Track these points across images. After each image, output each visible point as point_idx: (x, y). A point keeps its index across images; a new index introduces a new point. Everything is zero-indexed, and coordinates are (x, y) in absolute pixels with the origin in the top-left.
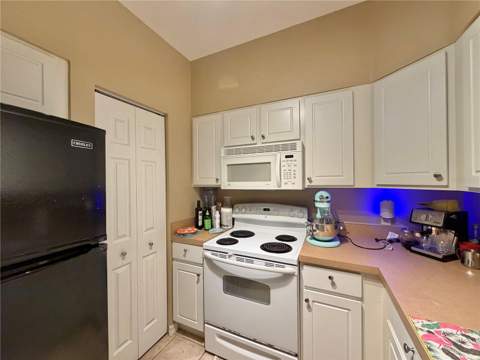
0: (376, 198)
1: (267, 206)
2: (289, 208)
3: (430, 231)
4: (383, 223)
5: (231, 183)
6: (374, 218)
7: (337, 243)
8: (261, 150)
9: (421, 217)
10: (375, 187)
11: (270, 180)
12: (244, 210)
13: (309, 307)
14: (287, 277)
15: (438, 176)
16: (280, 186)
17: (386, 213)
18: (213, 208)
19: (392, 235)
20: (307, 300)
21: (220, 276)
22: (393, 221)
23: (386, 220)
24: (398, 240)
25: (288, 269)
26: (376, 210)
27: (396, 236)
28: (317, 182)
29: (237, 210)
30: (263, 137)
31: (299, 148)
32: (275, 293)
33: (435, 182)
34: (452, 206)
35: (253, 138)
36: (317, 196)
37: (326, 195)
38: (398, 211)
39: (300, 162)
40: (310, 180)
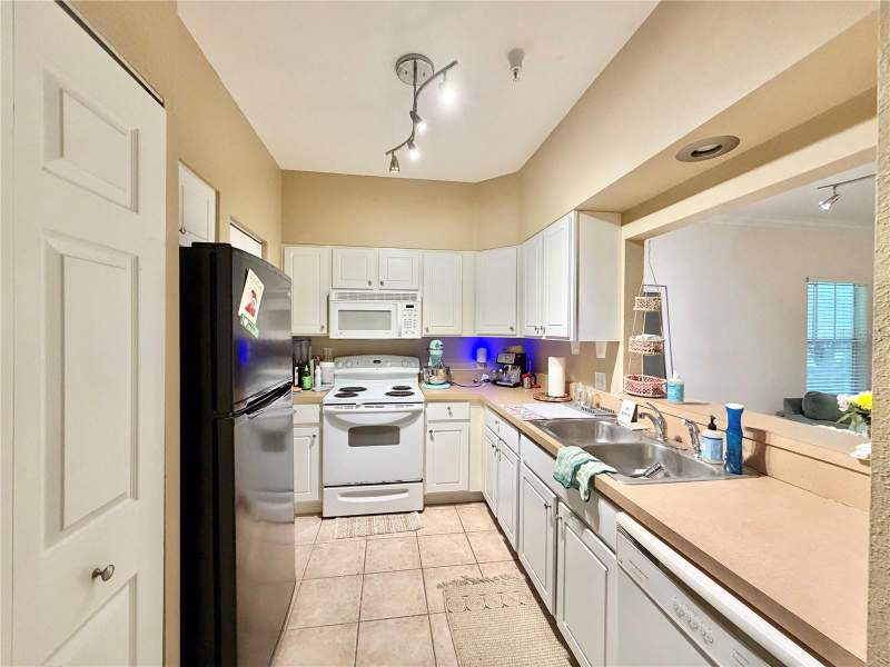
0: (474, 345)
1: (377, 358)
2: (401, 358)
3: (507, 368)
4: (479, 368)
5: (345, 332)
6: (472, 363)
7: (448, 385)
8: (381, 297)
9: (502, 359)
11: (390, 329)
12: (349, 364)
13: (432, 438)
14: (416, 414)
15: (511, 328)
16: (400, 335)
17: (481, 358)
18: (312, 362)
19: (485, 377)
20: (431, 432)
21: (343, 429)
22: (485, 365)
23: (481, 364)
24: (488, 381)
25: (417, 407)
26: (474, 357)
27: (488, 377)
28: (432, 333)
29: (340, 365)
30: (382, 283)
31: (419, 299)
32: (403, 433)
33: (510, 332)
34: (518, 349)
35: (370, 283)
36: (433, 344)
37: (440, 343)
38: (489, 356)
39: (419, 313)
40: (427, 330)
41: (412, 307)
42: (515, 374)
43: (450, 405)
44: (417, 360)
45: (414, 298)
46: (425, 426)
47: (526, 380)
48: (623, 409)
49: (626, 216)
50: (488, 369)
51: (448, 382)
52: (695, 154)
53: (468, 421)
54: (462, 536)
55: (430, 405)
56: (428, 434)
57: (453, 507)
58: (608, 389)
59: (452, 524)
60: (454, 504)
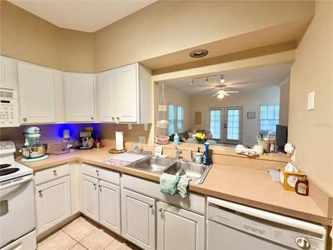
0: (61, 129)
3: (86, 139)
4: (64, 141)
6: (60, 139)
7: (47, 156)
9: (82, 135)
10: (66, 123)
13: (41, 195)
15: (92, 118)
17: (66, 136)
19: (69, 146)
20: (40, 191)
22: (69, 139)
23: (66, 139)
24: (73, 148)
26: (61, 135)
27: (71, 146)
32: (12, 204)
33: (91, 120)
36: (31, 130)
37: (38, 129)
38: (71, 134)
39: (16, 107)
40: (25, 120)
41: (9, 102)
42: (90, 142)
43: (54, 169)
44: (12, 143)
45: (10, 95)
46: (35, 188)
47: (98, 144)
48: (157, 150)
49: (154, 72)
50: (71, 141)
51: (46, 154)
52: (195, 54)
53: (69, 175)
54: (78, 246)
55: (36, 174)
56: (38, 194)
57: (60, 231)
58: (147, 143)
59: (66, 243)
60: (60, 228)
